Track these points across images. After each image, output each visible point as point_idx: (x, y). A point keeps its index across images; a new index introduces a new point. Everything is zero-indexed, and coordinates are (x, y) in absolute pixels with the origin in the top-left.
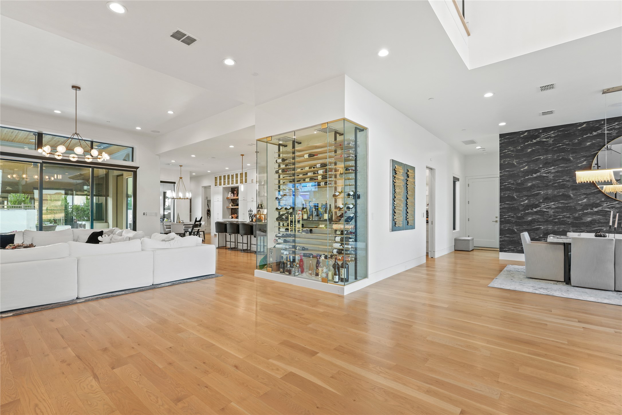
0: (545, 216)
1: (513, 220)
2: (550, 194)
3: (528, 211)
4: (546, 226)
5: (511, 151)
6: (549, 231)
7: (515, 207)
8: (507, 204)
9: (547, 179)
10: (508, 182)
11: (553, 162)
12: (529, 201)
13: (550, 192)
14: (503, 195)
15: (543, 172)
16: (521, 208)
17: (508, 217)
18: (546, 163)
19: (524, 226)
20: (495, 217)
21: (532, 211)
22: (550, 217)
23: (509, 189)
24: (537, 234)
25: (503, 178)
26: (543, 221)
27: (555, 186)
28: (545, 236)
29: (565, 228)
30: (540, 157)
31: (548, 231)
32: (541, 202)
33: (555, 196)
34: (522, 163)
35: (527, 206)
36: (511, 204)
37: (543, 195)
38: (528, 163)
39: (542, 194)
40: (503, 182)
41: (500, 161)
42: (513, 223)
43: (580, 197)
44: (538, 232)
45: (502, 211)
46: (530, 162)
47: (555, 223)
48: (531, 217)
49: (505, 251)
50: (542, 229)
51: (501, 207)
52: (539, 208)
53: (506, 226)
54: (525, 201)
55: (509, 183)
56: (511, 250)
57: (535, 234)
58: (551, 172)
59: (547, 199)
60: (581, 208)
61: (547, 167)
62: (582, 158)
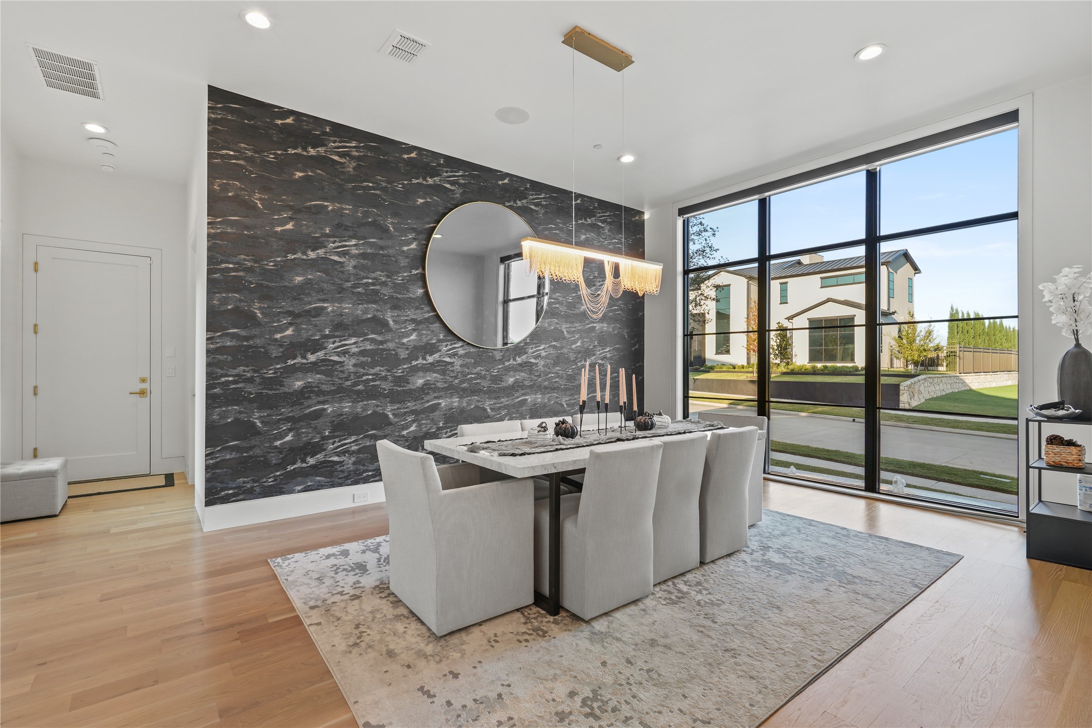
0: (336, 376)
1: (251, 389)
2: (347, 314)
3: (295, 361)
4: (337, 405)
5: (246, 159)
6: (345, 416)
7: (257, 347)
8: (233, 336)
9: (341, 272)
10: (235, 260)
11: (355, 226)
12: (298, 330)
13: (347, 307)
14: (220, 304)
15: (331, 250)
16: (275, 352)
17: (234, 382)
18: (339, 226)
19: (284, 407)
20: (138, 380)
21: (304, 361)
22: (347, 379)
23: (236, 285)
24: (315, 428)
25: (220, 245)
26: (331, 391)
27: (359, 293)
28: (336, 434)
29: (377, 406)
30: (326, 204)
31: (342, 418)
32: (326, 335)
33: (361, 322)
34: (279, 211)
35: (292, 345)
36: (245, 337)
37: (332, 314)
38: (297, 212)
39: (328, 313)
40: (220, 257)
41: (210, 184)
42: (251, 401)
43: (405, 327)
44: (319, 423)
45: (215, 361)
46: (299, 211)
47: (359, 393)
48: (303, 379)
49: (225, 500)
50: (328, 414)
51: (212, 346)
52: (323, 352)
53: (228, 411)
54: (287, 329)
55: (240, 266)
56: (244, 493)
57: (310, 430)
58: (349, 254)
59: (341, 327)
60: (407, 356)
61: (342, 238)
62: (410, 233)
